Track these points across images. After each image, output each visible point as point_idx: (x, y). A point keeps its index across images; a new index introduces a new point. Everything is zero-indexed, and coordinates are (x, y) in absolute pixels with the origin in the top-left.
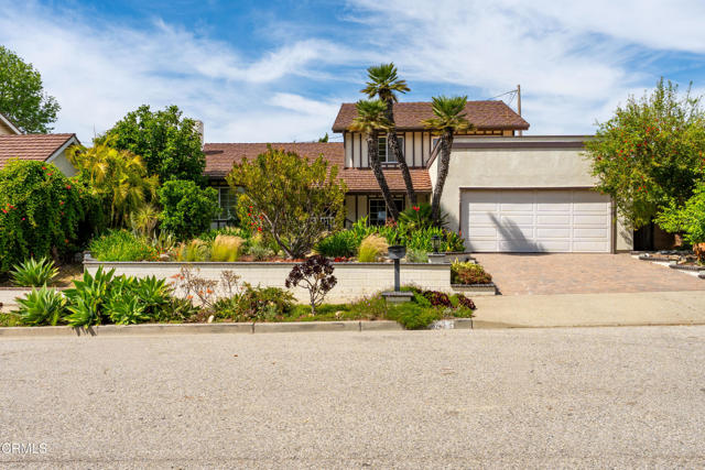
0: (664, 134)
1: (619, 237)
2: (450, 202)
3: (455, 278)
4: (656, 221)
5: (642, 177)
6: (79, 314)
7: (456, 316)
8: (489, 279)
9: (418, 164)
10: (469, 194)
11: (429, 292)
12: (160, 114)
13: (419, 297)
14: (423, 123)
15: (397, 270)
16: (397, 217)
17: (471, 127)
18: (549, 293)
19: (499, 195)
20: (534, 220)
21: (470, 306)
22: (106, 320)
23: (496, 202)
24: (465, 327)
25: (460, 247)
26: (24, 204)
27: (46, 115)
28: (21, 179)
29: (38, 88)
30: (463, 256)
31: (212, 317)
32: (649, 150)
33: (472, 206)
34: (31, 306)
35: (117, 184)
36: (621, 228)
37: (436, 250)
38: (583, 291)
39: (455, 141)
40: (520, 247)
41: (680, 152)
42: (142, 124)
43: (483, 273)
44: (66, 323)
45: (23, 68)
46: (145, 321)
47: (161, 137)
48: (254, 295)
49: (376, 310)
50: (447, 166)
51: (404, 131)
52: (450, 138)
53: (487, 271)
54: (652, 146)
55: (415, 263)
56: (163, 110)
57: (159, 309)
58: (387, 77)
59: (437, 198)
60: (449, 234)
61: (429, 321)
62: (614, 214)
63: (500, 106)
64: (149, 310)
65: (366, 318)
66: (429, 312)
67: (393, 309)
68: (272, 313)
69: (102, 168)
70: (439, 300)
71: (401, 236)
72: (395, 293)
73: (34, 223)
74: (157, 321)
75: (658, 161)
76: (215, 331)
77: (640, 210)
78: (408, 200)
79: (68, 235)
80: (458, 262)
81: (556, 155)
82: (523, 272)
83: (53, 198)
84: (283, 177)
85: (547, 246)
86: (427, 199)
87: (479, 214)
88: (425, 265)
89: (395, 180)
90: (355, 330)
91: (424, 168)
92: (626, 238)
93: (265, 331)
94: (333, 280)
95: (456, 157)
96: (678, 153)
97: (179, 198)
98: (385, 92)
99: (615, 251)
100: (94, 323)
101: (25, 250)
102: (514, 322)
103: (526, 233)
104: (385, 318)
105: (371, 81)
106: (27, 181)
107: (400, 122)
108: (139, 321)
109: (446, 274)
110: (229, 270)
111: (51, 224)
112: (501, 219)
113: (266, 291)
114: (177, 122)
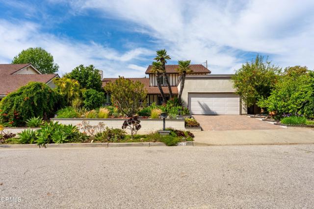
0: (259, 74)
1: (243, 110)
2: (185, 97)
3: (186, 125)
4: (257, 104)
5: (251, 89)
6: (41, 139)
7: (187, 140)
8: (199, 125)
9: (174, 85)
10: (191, 94)
11: (177, 131)
12: (87, 68)
13: (172, 133)
14: (175, 71)
15: (164, 122)
16: (166, 102)
17: (192, 71)
18: (220, 130)
19: (201, 95)
20: (213, 104)
21: (192, 136)
22: (51, 142)
23: (200, 97)
24: (190, 145)
25: (188, 113)
26: (33, 97)
27: (55, 70)
28: (32, 88)
29: (52, 61)
30: (189, 116)
31: (93, 141)
32: (254, 79)
33: (192, 99)
34: (23, 136)
35: (70, 91)
36: (243, 106)
37: (179, 114)
38: (233, 129)
39: (186, 76)
40: (209, 113)
41: (265, 80)
42: (81, 71)
43: (196, 123)
44: (36, 143)
45: (47, 54)
46: (67, 142)
47: (87, 75)
48: (110, 132)
49: (155, 138)
50: (183, 85)
51: (169, 74)
52: (185, 75)
53: (198, 122)
54: (255, 78)
55: (171, 119)
56: (88, 66)
57: (73, 137)
58: (163, 54)
59: (180, 96)
60: (184, 108)
61: (176, 143)
62: (241, 101)
63: (201, 66)
64: (69, 138)
65: (152, 141)
66: (176, 139)
67: (162, 138)
68: (116, 139)
69: (64, 85)
70: (180, 134)
71: (167, 109)
72: (163, 131)
73: (36, 104)
74: (71, 142)
75: (257, 83)
76: (93, 146)
77: (250, 100)
78: (170, 97)
79: (50, 108)
80: (187, 118)
81: (221, 81)
82: (210, 122)
83: (45, 95)
84: (124, 88)
85: (218, 112)
86: (177, 96)
87: (195, 101)
88: (175, 120)
89: (166, 90)
90: (147, 146)
91: (176, 86)
92: (245, 109)
93: (112, 147)
94: (140, 126)
95: (186, 82)
96: (264, 80)
97: (90, 96)
98: (162, 59)
99: (241, 114)
100: (46, 143)
101: (33, 114)
102: (209, 143)
103: (211, 108)
104: (159, 141)
105: (158, 56)
106: (34, 89)
107: (168, 71)
108: (64, 142)
109: (183, 123)
110: (102, 121)
111: (43, 105)
112: (202, 103)
113: (115, 130)
114: (93, 70)
